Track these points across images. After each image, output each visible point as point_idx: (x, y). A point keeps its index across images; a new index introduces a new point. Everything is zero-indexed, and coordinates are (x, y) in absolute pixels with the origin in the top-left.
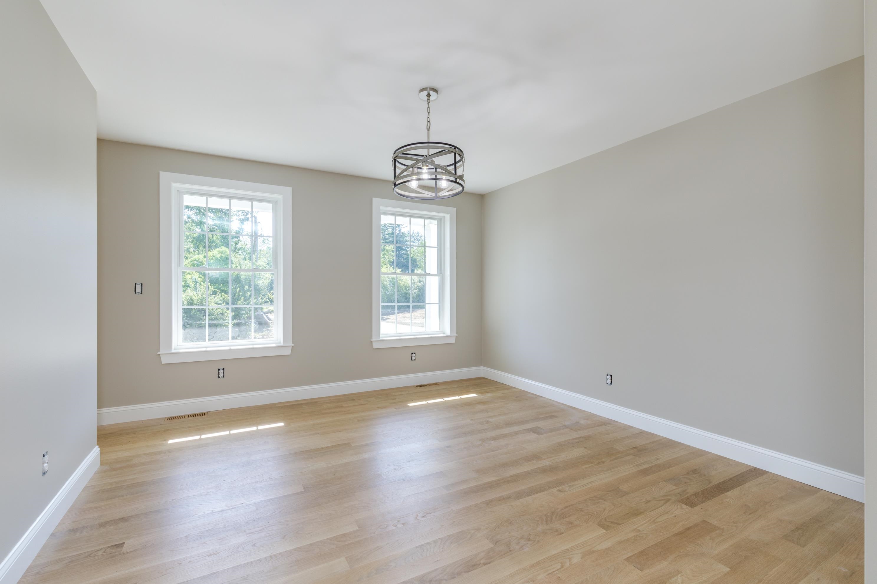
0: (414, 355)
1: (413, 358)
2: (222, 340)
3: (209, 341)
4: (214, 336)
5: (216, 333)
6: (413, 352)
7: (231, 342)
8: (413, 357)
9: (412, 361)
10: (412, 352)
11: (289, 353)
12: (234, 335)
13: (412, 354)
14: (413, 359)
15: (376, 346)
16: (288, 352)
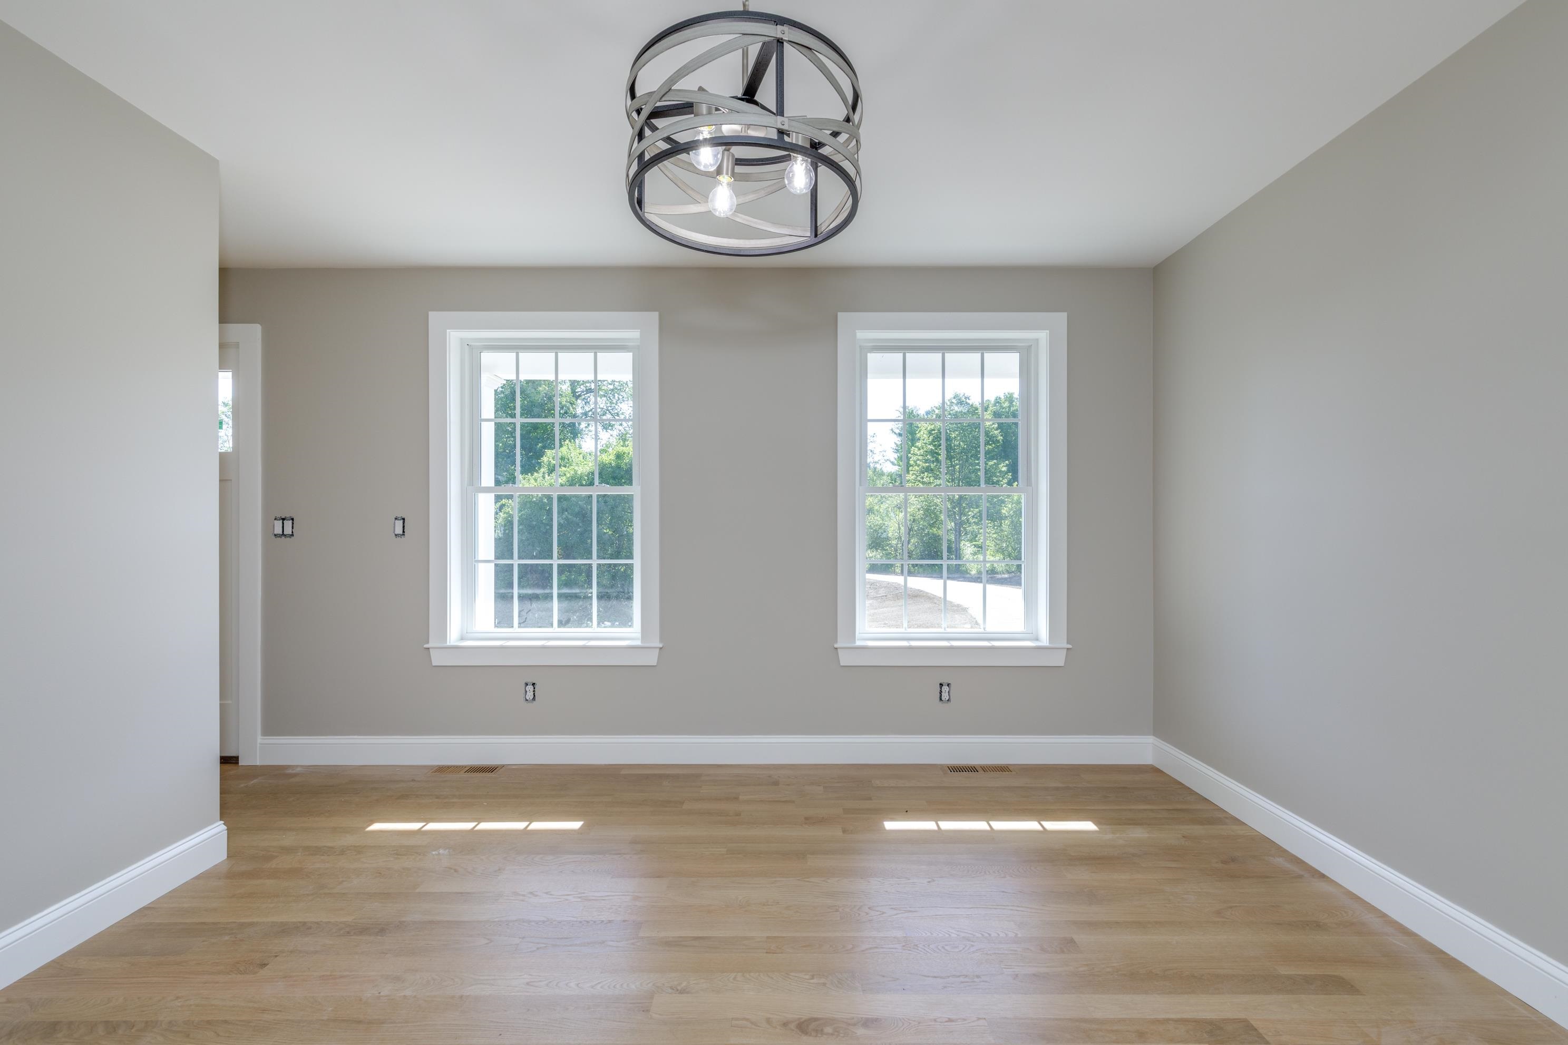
0: (945, 688)
1: (945, 696)
2: (540, 627)
3: (519, 627)
4: (526, 618)
5: (530, 612)
6: (945, 681)
7: (556, 630)
8: (943, 694)
9: (940, 703)
10: (942, 682)
11: (653, 662)
12: (562, 619)
13: (941, 685)
14: (943, 699)
15: (846, 659)
16: (651, 659)
